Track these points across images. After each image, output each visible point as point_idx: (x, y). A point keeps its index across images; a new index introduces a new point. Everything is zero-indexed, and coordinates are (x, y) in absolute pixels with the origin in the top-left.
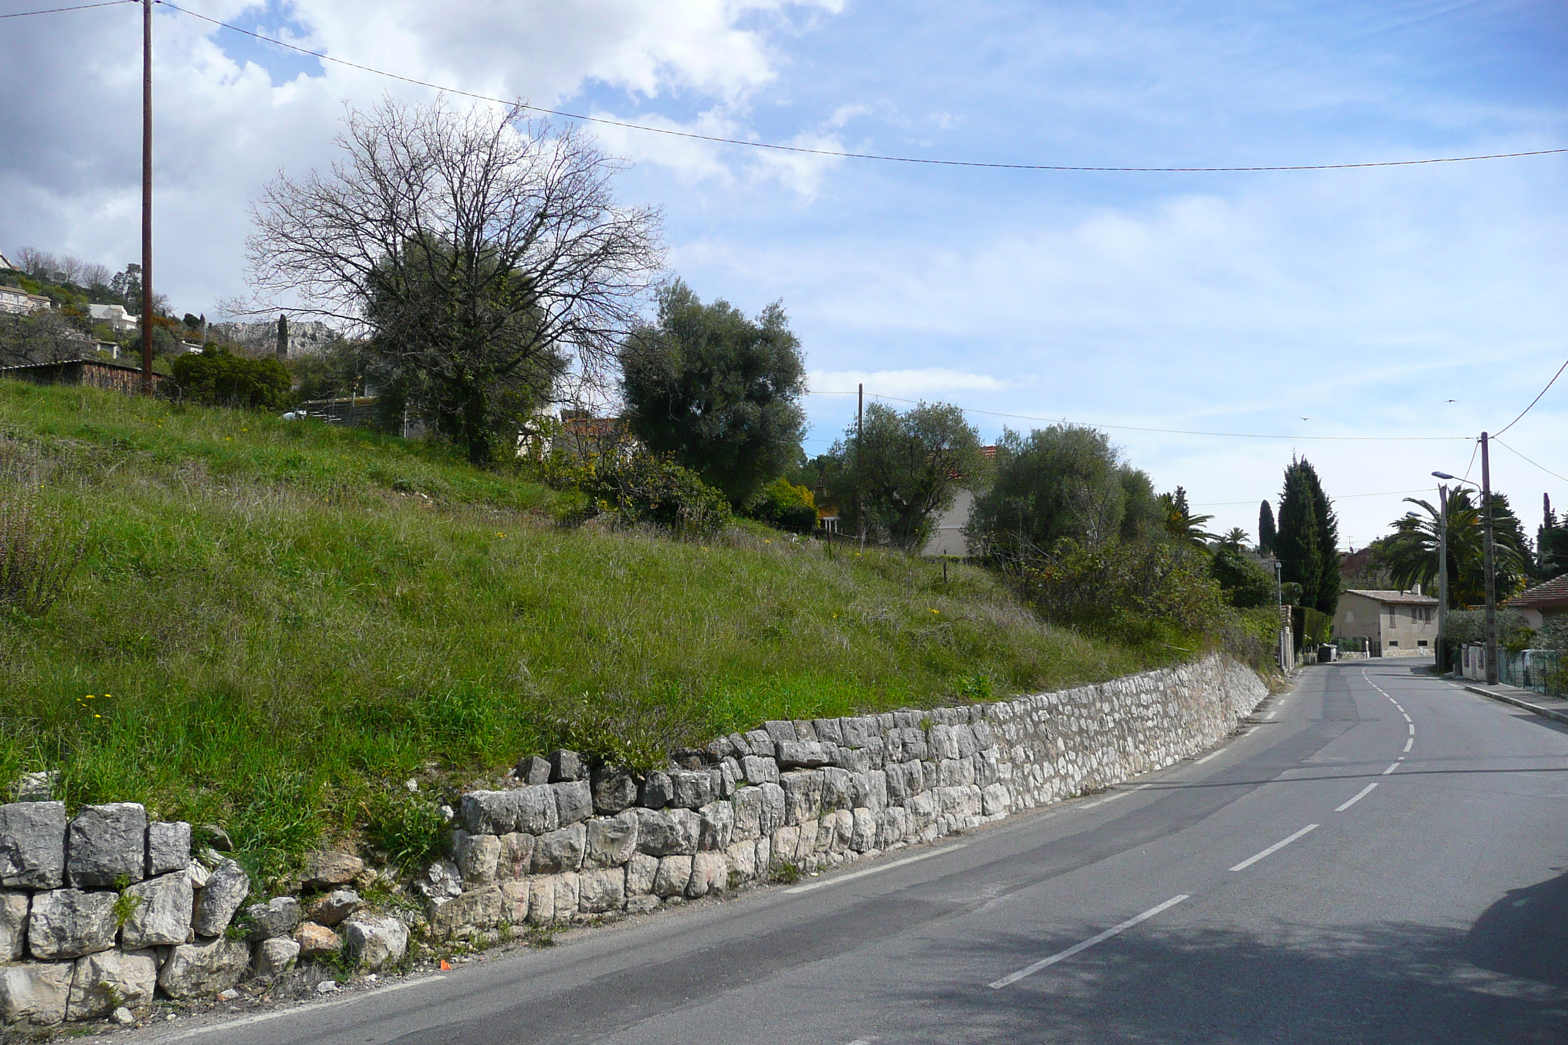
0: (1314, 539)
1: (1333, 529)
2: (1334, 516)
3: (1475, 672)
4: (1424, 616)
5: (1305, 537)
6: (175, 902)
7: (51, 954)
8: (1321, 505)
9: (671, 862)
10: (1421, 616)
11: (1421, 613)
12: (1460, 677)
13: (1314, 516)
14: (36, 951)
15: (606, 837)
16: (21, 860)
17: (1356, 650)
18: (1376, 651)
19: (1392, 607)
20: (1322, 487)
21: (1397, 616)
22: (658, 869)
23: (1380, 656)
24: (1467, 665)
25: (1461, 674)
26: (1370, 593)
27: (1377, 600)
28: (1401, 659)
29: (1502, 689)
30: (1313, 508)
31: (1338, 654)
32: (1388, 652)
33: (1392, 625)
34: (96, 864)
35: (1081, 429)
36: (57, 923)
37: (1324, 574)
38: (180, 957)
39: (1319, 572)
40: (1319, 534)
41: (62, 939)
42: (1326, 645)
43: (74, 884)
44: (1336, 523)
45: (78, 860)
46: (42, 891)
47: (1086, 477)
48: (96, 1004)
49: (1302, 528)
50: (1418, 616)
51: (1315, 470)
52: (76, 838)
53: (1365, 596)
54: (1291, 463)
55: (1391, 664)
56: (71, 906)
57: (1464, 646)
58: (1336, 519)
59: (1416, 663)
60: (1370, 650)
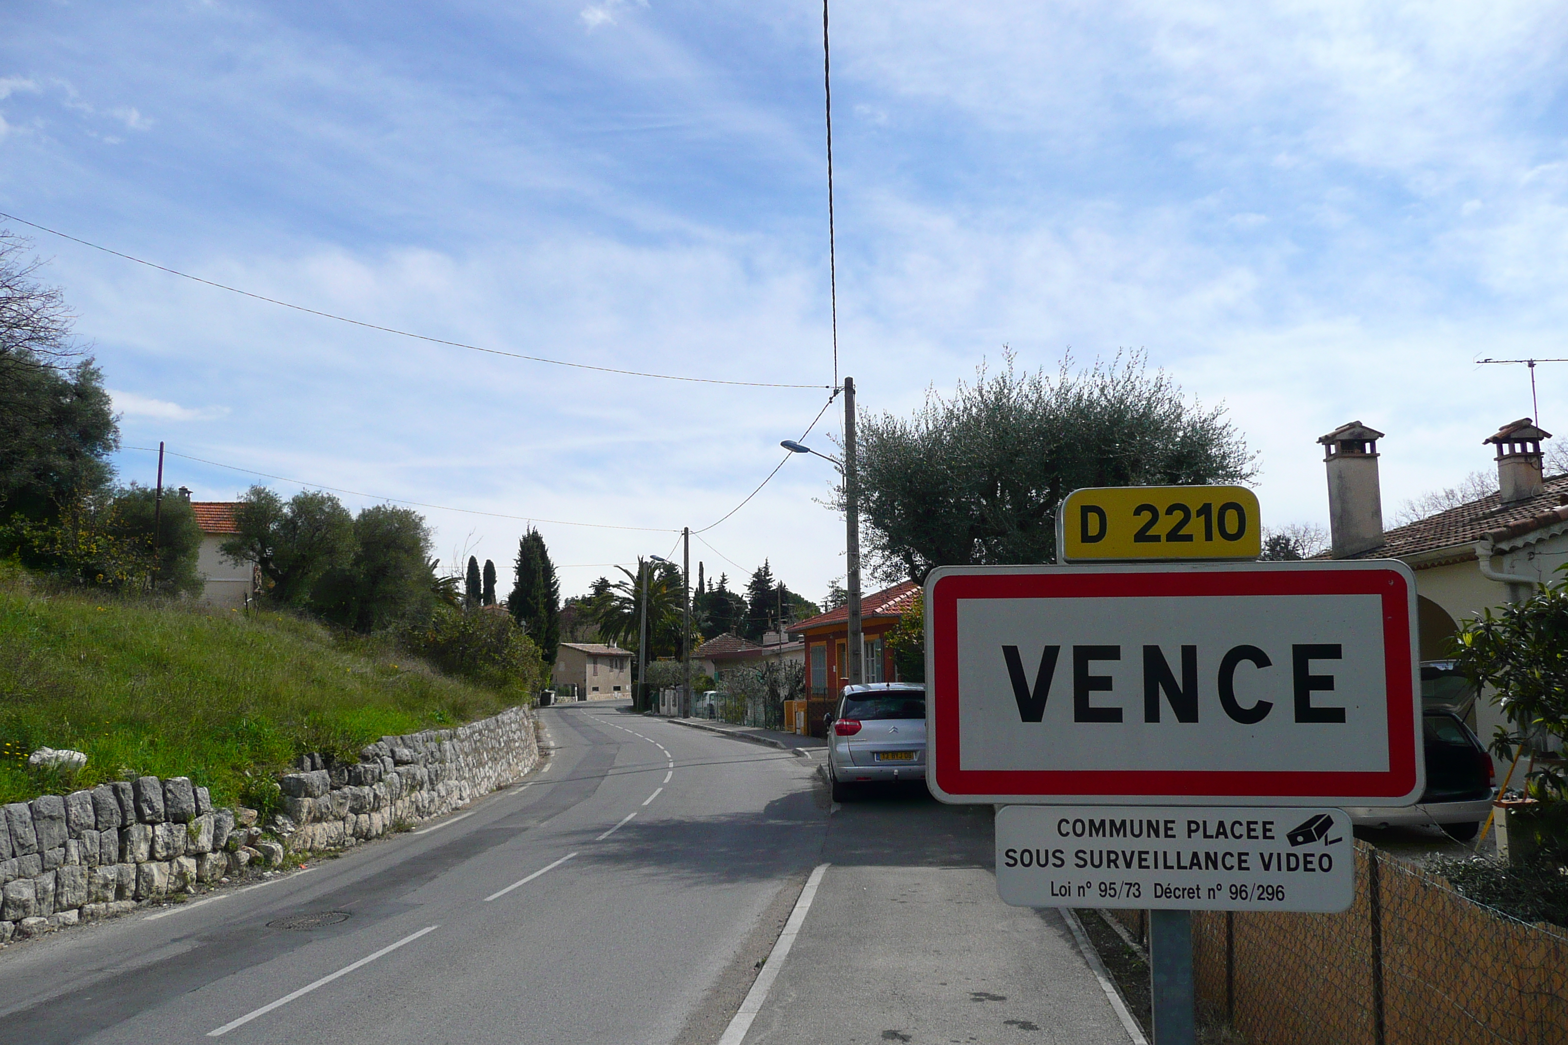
0: (542, 600)
1: (556, 590)
2: (557, 580)
3: (669, 710)
4: (619, 666)
5: (535, 598)
6: (208, 829)
7: (164, 857)
8: (548, 570)
9: (363, 817)
10: (616, 666)
11: (616, 664)
12: (657, 713)
13: (542, 579)
14: (158, 855)
15: (338, 802)
16: (153, 806)
17: (567, 696)
18: (582, 696)
19: (595, 658)
20: (549, 554)
21: (599, 666)
22: (357, 822)
23: (585, 700)
24: (664, 705)
25: (659, 712)
26: (578, 646)
27: (584, 652)
28: (604, 702)
29: (692, 720)
30: (541, 573)
31: (556, 700)
32: (591, 696)
33: (595, 674)
34: (182, 809)
35: (405, 511)
36: (166, 840)
37: (548, 629)
38: (209, 859)
39: (545, 627)
40: (546, 596)
41: (168, 849)
42: (547, 691)
43: (171, 820)
44: (558, 586)
45: (172, 807)
46: (158, 823)
47: (406, 551)
48: (179, 884)
49: (533, 590)
50: (614, 666)
51: (543, 540)
52: (169, 795)
53: (575, 649)
54: (526, 534)
55: (594, 706)
56: (170, 831)
57: (661, 689)
58: (558, 582)
59: (618, 705)
60: (578, 695)
